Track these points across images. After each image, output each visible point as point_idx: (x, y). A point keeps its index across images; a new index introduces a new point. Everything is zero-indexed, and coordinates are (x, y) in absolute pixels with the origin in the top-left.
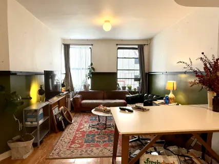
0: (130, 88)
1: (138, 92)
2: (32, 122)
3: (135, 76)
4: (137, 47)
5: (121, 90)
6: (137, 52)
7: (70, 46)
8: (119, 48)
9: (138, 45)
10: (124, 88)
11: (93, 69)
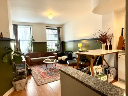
0: (54, 50)
1: (58, 52)
2: (21, 69)
3: (55, 44)
4: (56, 28)
5: (50, 51)
6: (56, 31)
7: (18, 26)
8: (47, 29)
9: (57, 28)
10: (51, 50)
11: (33, 40)
